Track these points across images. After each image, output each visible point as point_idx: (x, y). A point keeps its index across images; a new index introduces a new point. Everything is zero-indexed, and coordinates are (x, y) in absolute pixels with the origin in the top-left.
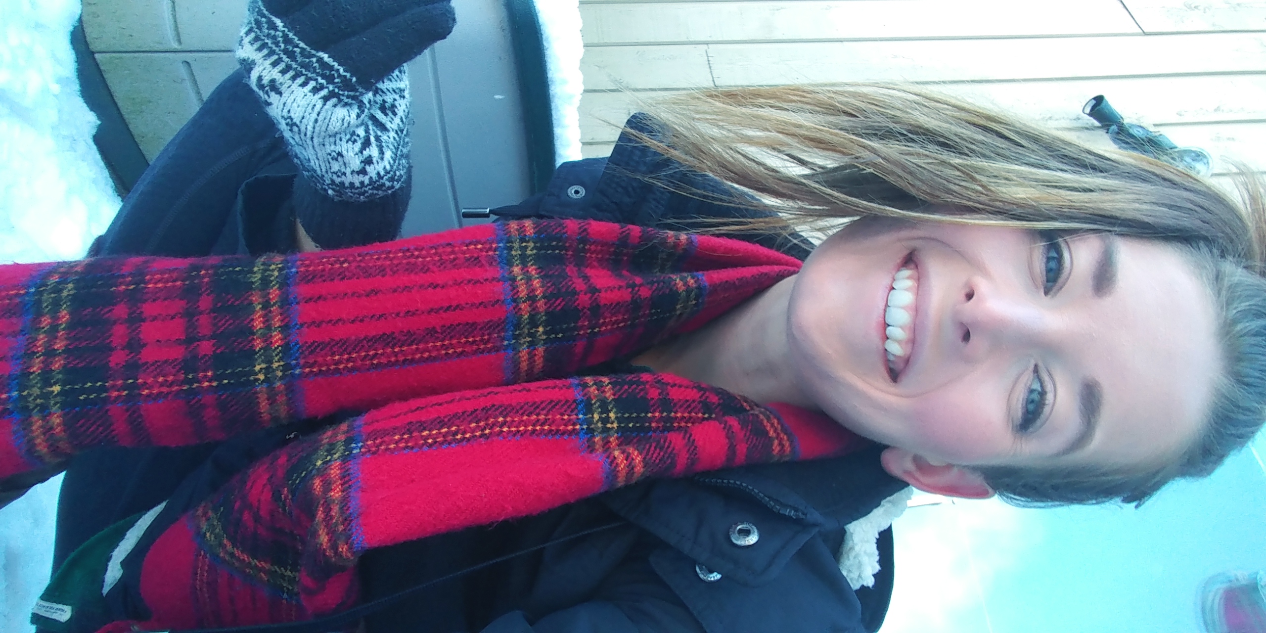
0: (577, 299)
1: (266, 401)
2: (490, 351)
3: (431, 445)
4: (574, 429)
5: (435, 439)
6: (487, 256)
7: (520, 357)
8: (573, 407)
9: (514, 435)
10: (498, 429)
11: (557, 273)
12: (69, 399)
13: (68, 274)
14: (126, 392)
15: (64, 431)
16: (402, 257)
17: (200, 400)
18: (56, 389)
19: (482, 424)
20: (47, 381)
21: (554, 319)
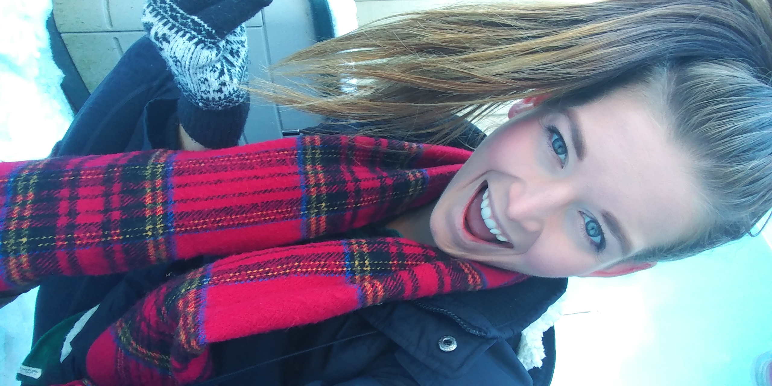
0: (346, 186)
1: (153, 249)
2: (292, 218)
3: (252, 279)
4: (343, 271)
5: (254, 275)
6: (290, 159)
7: (310, 222)
8: (342, 257)
9: (304, 274)
10: (295, 269)
11: (334, 170)
12: (32, 247)
13: (34, 169)
14: (67, 242)
15: (30, 266)
16: (238, 159)
17: (112, 248)
18: (24, 240)
19: (285, 266)
20: (19, 235)
21: (331, 198)
